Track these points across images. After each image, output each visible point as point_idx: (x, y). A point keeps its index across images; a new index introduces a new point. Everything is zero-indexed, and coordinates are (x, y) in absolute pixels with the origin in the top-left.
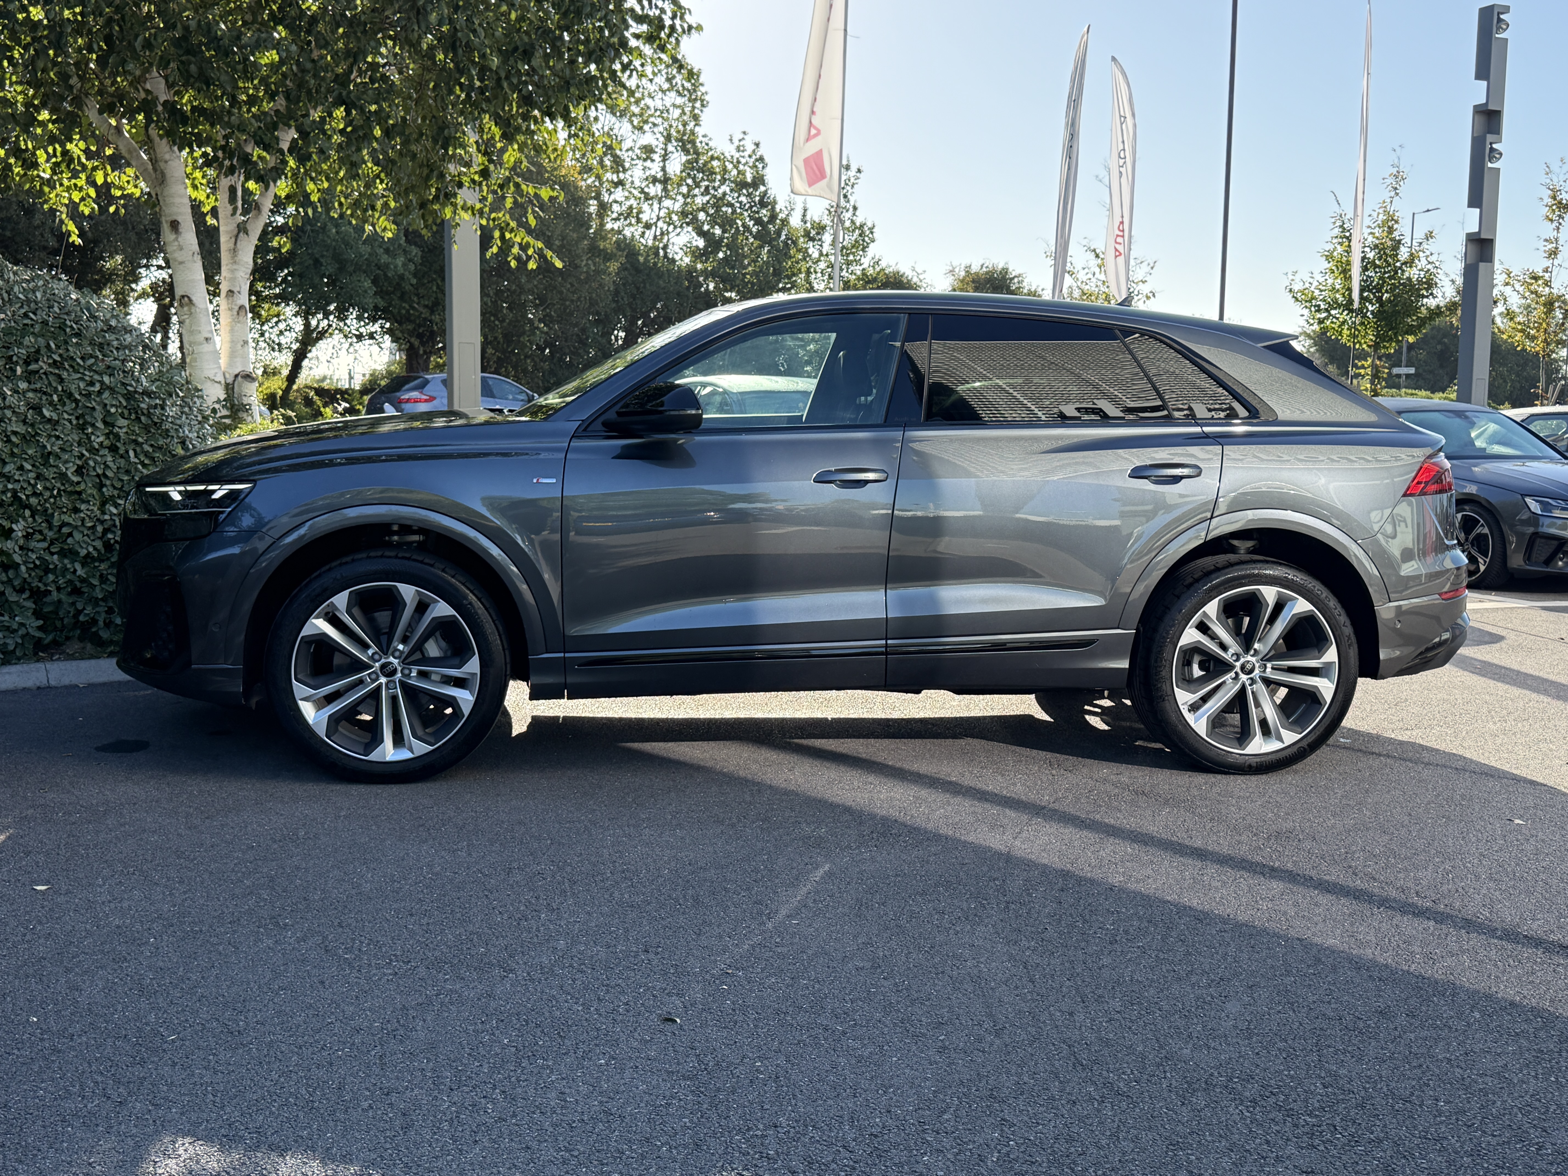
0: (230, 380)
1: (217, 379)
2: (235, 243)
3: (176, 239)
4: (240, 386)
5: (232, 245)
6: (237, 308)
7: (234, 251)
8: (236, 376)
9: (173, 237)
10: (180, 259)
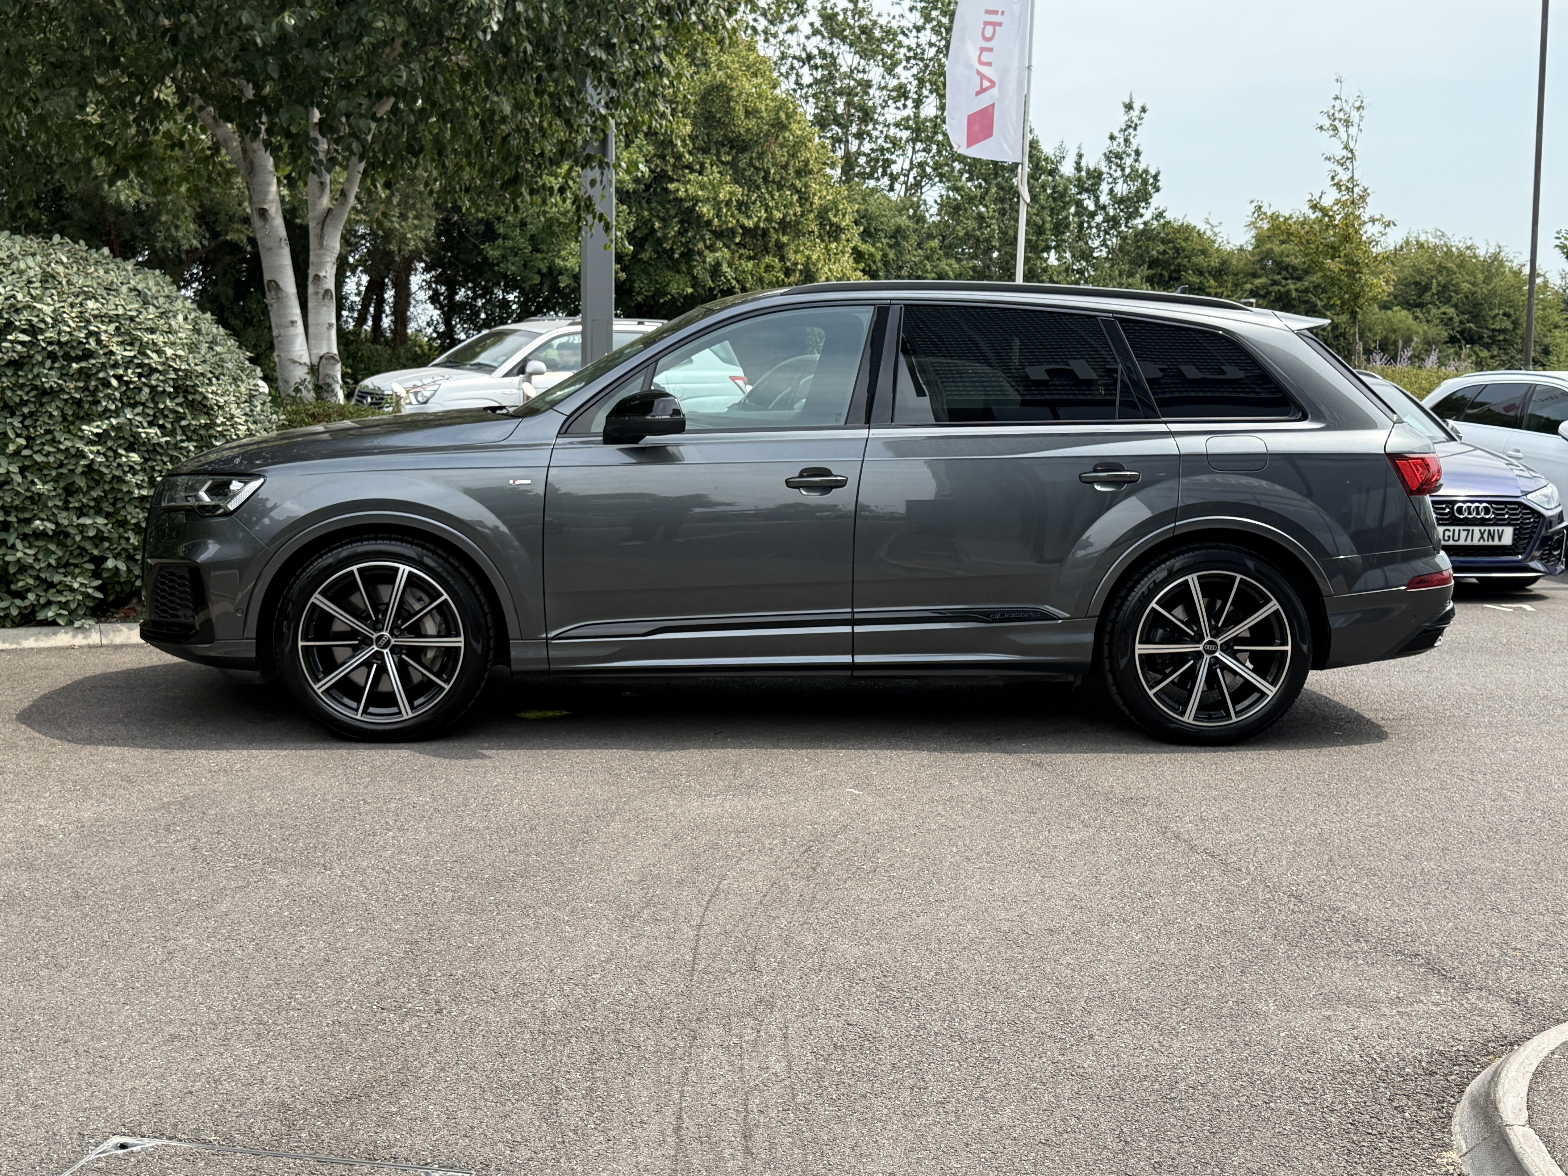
0: (315, 361)
1: (302, 361)
2: (322, 229)
3: (264, 226)
4: (324, 368)
5: (318, 231)
6: (322, 292)
7: (321, 236)
8: (321, 358)
9: (261, 224)
10: (268, 245)
